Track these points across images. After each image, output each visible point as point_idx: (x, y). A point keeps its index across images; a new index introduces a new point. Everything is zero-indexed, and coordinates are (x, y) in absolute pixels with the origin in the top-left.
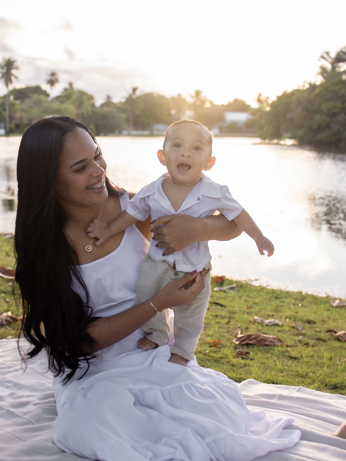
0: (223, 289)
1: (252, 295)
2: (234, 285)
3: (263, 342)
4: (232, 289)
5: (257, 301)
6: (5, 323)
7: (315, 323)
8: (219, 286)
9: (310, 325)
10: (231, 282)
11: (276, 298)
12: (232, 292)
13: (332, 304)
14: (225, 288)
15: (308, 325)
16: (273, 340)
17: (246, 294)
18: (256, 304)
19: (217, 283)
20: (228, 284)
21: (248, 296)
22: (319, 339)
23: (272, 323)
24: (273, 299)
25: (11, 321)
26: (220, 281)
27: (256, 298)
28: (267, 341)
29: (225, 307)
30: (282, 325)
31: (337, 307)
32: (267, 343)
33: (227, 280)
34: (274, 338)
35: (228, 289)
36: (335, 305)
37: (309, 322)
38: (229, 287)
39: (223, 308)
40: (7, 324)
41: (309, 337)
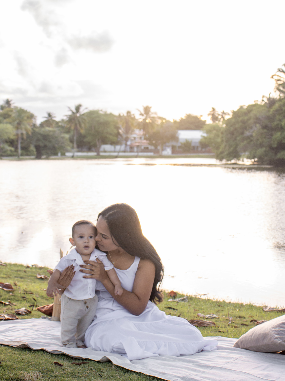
0: (175, 300)
1: (199, 304)
2: (185, 297)
3: (202, 325)
4: (183, 300)
5: (202, 307)
6: (24, 314)
7: (244, 318)
8: (172, 299)
9: (240, 319)
10: (183, 296)
11: (219, 306)
12: (183, 302)
13: (264, 309)
14: (177, 300)
15: (238, 319)
16: (209, 323)
17: (194, 304)
18: (201, 309)
19: (171, 296)
20: (180, 297)
21: (196, 305)
22: (242, 324)
23: (211, 317)
24: (217, 307)
25: (28, 313)
26: (173, 295)
27: (203, 306)
28: (205, 324)
29: (177, 310)
30: (218, 318)
31: (268, 311)
32: (205, 325)
33: (179, 294)
34: (210, 322)
35: (180, 301)
36: (267, 310)
37: (240, 317)
38: (180, 299)
39: (175, 310)
40: (25, 315)
41: (237, 324)
